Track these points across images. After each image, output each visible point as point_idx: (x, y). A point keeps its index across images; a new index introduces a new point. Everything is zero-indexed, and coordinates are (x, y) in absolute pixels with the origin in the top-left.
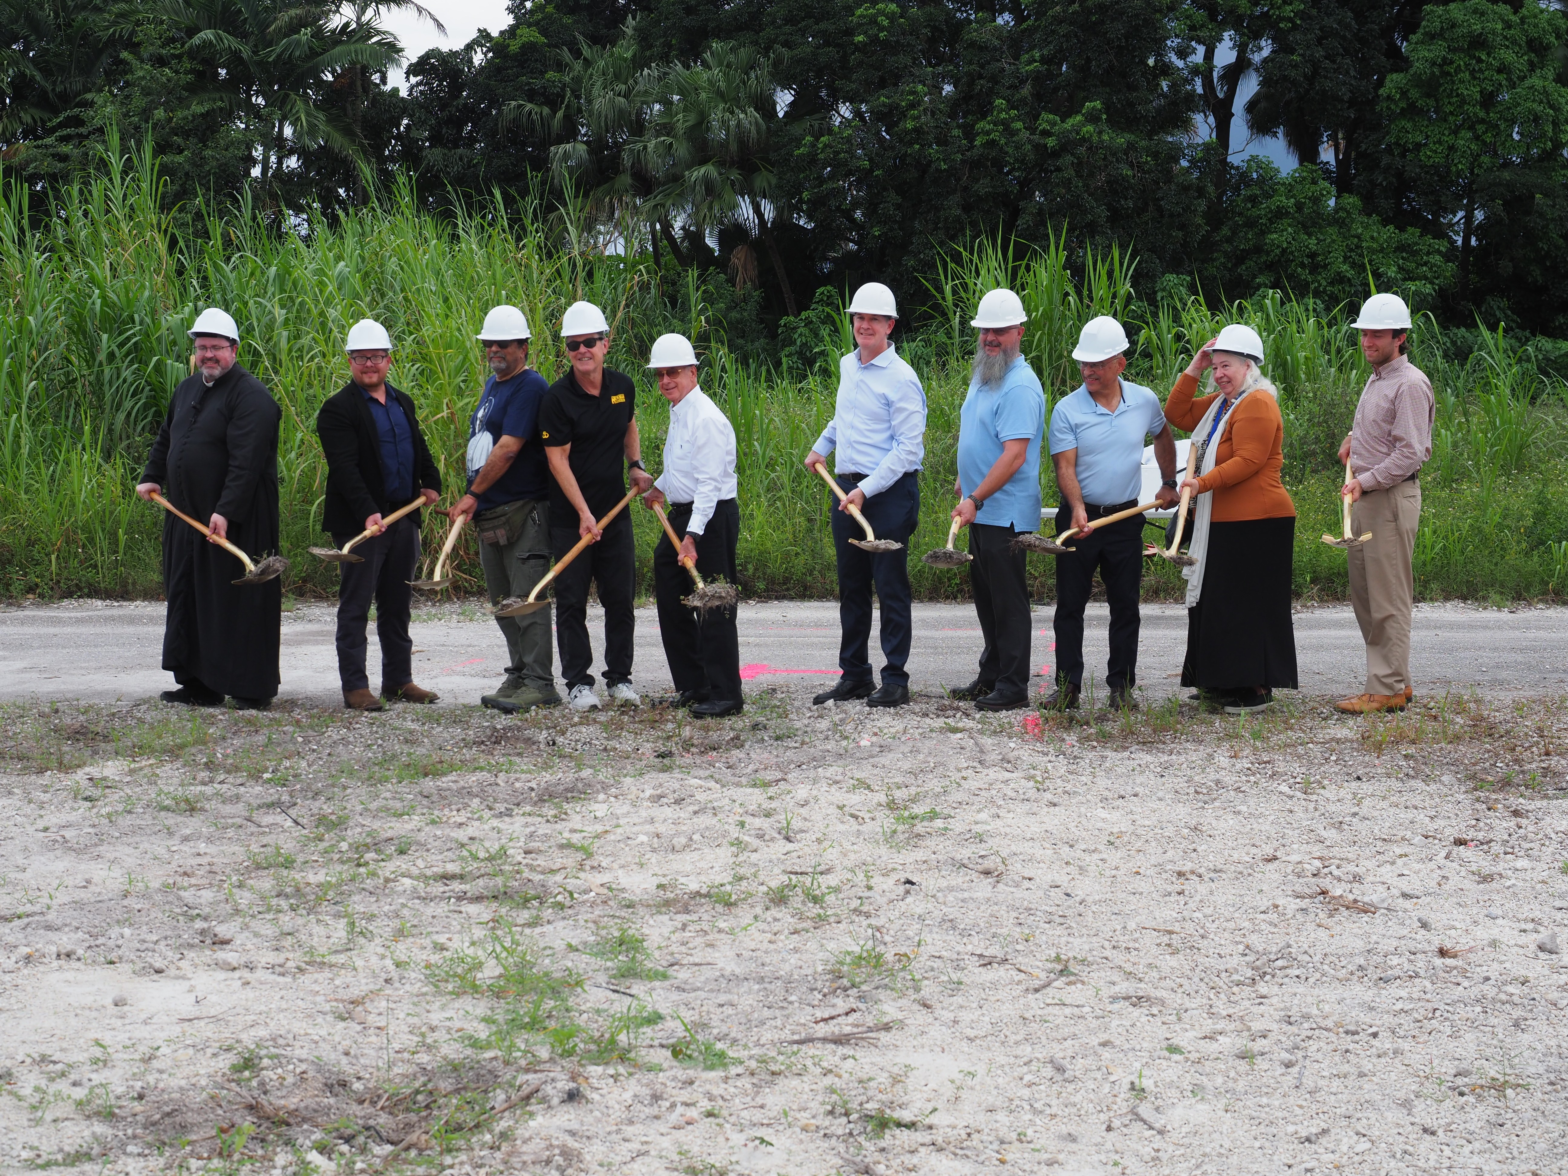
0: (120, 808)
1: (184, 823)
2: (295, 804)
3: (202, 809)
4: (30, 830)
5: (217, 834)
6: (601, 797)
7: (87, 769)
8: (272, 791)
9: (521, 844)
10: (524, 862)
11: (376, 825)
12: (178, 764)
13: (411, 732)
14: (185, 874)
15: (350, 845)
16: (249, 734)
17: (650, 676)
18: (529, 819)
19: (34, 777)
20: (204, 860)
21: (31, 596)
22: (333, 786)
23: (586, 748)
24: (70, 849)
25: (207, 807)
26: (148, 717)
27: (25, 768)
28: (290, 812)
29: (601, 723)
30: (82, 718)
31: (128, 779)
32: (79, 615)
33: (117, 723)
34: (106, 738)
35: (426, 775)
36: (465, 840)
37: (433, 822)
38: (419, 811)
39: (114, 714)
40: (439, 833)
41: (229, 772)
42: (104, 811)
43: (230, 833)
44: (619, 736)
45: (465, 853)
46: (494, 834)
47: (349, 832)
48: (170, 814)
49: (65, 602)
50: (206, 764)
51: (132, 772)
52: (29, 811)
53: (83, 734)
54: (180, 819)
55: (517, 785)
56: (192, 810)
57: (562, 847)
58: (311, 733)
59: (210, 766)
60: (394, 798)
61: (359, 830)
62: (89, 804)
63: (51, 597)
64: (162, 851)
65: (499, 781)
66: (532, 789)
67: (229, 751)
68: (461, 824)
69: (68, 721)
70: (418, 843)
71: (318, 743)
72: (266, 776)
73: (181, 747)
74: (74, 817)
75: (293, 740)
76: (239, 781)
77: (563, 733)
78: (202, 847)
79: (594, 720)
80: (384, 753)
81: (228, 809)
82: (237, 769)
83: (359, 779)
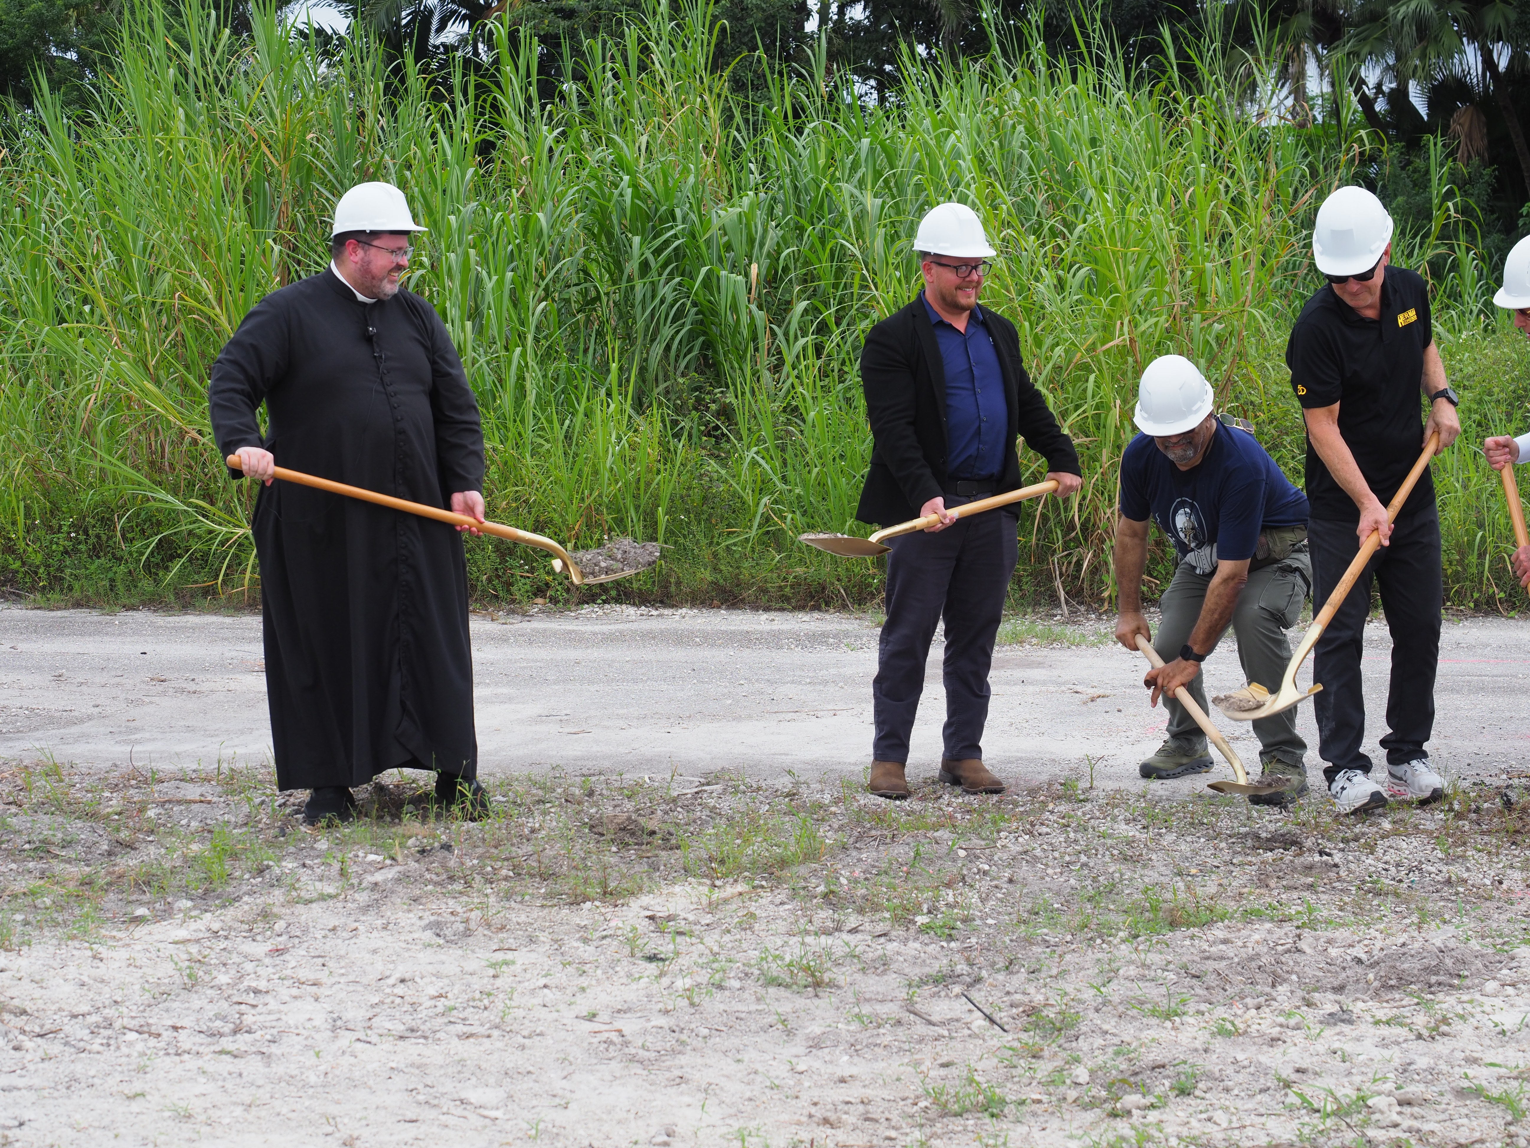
0: (703, 977)
1: (807, 1011)
2: (978, 980)
3: (832, 985)
4: (568, 1015)
5: (864, 1037)
6: (1491, 986)
7: (645, 900)
8: (932, 948)
9: (1390, 1086)
10: (1406, 1123)
11: (1128, 1032)
12: (782, 895)
13: (1130, 842)
14: (826, 1121)
15: (1092, 1073)
16: (882, 840)
17: (1471, 746)
18: (1385, 1031)
19: (565, 911)
20: (853, 1092)
21: (539, 600)
22: (1029, 941)
23: (1414, 877)
24: (633, 1059)
25: (841, 980)
26: (725, 805)
27: (549, 896)
28: (976, 995)
29: (1429, 833)
30: (629, 806)
31: (708, 919)
32: (605, 628)
33: (681, 815)
34: (669, 843)
35: (1173, 925)
36: (1287, 1073)
37: (1222, 1032)
38: (1192, 1008)
39: (674, 800)
40: (1240, 1057)
41: (861, 911)
42: (680, 984)
43: (886, 1035)
44: (1464, 857)
45: (1293, 1099)
46: (1335, 1063)
47: (1083, 1044)
48: (782, 992)
49: (586, 609)
50: (825, 896)
51: (712, 907)
52: (564, 981)
53: (633, 834)
54: (801, 1002)
55: (1333, 952)
56: (817, 984)
57: (1461, 1093)
58: (976, 842)
59: (830, 899)
60: (1143, 978)
61: (1099, 1042)
62: (652, 968)
63: (567, 602)
64: (780, 1071)
65: (1303, 945)
66: (1359, 961)
67: (858, 872)
68: (1274, 1040)
69: (608, 810)
70: (1209, 1076)
71: (990, 860)
72: (921, 920)
73: (783, 863)
74: (632, 993)
75: (951, 855)
76: (880, 928)
77: (1371, 849)
78: (844, 1065)
79: (1416, 827)
80: (1095, 880)
81: (872, 984)
82: (876, 908)
83: (1066, 927)
